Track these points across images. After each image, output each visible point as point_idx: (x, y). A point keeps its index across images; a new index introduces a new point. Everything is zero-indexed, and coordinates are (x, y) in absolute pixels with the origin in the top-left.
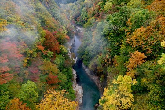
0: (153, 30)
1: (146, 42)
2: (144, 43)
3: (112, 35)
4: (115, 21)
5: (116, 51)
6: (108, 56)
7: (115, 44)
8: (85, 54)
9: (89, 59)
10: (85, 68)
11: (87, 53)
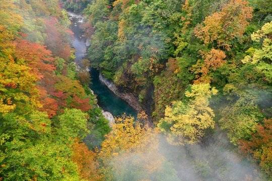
0: (232, 18)
1: (222, 35)
2: (220, 37)
3: (159, 26)
4: (162, 4)
5: (168, 52)
6: (153, 60)
7: (165, 40)
8: (104, 60)
9: (113, 67)
10: (106, 83)
11: (108, 58)
